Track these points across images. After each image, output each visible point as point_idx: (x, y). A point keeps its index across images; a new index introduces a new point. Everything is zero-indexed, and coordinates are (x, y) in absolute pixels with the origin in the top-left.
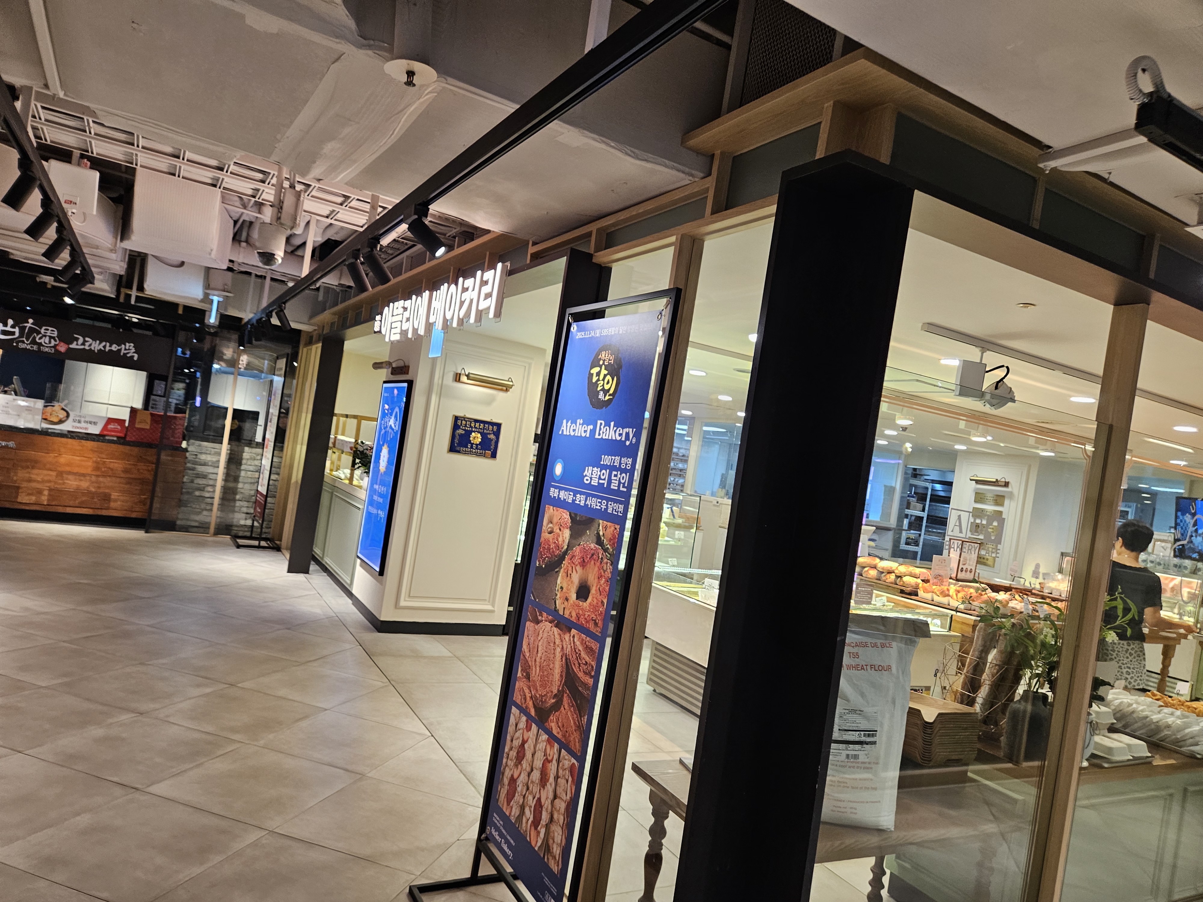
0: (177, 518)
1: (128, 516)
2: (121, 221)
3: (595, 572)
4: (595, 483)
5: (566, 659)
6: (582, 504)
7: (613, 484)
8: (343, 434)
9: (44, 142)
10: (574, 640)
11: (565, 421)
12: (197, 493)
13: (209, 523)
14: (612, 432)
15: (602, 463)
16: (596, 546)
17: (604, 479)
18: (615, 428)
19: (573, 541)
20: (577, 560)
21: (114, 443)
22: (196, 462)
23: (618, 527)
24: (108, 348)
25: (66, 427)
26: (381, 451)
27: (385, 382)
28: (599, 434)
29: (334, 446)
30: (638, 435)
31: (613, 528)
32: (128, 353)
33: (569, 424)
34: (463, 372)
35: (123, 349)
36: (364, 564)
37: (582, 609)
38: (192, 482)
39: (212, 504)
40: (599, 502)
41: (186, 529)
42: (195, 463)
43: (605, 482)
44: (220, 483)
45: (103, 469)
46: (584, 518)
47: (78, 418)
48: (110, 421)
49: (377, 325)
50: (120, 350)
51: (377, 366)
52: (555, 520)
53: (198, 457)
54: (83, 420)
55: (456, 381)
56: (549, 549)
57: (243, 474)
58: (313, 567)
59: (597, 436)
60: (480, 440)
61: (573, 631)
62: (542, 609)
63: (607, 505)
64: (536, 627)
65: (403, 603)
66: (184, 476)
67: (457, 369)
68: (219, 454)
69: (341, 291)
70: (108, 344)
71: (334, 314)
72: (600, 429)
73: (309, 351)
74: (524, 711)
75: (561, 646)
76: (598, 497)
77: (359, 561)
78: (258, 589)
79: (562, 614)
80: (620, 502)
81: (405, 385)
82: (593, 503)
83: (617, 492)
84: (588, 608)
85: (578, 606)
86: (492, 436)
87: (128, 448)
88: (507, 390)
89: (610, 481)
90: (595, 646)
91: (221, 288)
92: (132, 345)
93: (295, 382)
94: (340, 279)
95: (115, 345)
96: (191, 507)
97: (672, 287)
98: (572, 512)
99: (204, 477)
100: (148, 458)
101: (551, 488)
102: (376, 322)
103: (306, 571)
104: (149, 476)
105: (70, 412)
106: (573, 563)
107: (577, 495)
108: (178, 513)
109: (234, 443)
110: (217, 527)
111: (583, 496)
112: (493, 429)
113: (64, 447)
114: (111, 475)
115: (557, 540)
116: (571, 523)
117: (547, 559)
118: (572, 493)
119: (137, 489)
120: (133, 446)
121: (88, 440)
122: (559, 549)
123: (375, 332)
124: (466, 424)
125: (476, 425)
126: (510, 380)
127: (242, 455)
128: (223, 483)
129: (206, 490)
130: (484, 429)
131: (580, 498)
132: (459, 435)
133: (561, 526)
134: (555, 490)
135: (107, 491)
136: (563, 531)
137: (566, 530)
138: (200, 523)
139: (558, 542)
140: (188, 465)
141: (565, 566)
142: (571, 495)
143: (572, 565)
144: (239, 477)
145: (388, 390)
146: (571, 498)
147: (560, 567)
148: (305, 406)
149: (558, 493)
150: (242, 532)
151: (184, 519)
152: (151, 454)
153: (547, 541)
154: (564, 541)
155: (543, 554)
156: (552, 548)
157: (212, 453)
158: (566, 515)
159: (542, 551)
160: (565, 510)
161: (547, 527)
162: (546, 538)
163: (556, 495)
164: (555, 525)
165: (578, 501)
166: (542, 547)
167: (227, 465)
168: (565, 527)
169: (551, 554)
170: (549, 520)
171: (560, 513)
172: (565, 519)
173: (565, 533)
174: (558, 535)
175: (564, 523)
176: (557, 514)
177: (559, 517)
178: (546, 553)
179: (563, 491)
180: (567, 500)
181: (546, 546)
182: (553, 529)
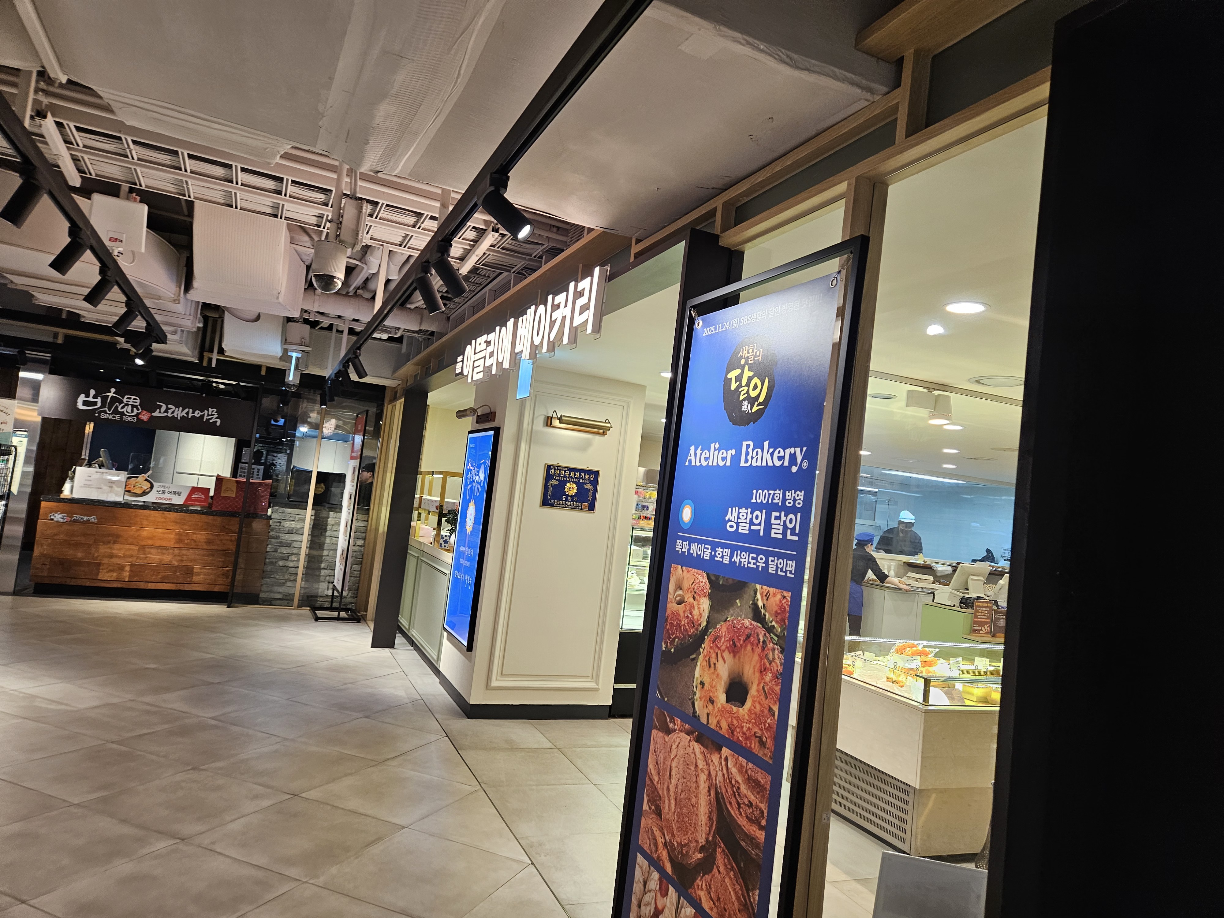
0: (261, 590)
1: (211, 590)
2: (185, 269)
3: (753, 663)
4: (744, 529)
5: (717, 793)
6: (726, 561)
7: (773, 531)
8: (430, 494)
9: (88, 176)
10: (727, 765)
11: (692, 448)
12: (281, 563)
13: (293, 595)
14: (767, 456)
15: (754, 501)
16: (752, 622)
17: (760, 524)
18: (771, 450)
19: (717, 615)
20: (723, 643)
21: (197, 513)
22: (280, 529)
23: (788, 595)
24: (190, 415)
25: (150, 498)
26: (467, 509)
27: (470, 432)
28: (746, 461)
29: (420, 506)
30: (811, 456)
31: (779, 597)
32: (211, 419)
33: (699, 451)
34: (555, 415)
35: (206, 415)
36: (451, 638)
37: (738, 718)
38: (276, 551)
39: (296, 574)
40: (753, 558)
41: (269, 602)
42: (279, 531)
43: (762, 528)
44: (304, 551)
45: (186, 541)
46: (730, 582)
47: (161, 489)
48: (194, 490)
49: (459, 366)
50: (203, 416)
51: (460, 414)
52: (686, 585)
53: (282, 524)
54: (167, 490)
55: (547, 425)
56: (679, 626)
57: (327, 540)
58: (399, 640)
59: (742, 464)
60: (575, 491)
61: (725, 751)
62: (675, 712)
63: (766, 563)
64: (667, 739)
65: (494, 683)
66: (267, 545)
67: (548, 413)
68: (303, 520)
69: (424, 339)
70: (191, 410)
71: (417, 364)
72: (747, 453)
73: (394, 407)
74: (655, 863)
75: (706, 772)
76: (751, 550)
77: (445, 634)
78: (337, 669)
79: (705, 723)
80: (790, 558)
81: (492, 433)
82: (744, 559)
83: (783, 542)
84: (747, 717)
85: (730, 712)
86: (588, 486)
87: (211, 517)
88: (604, 434)
89: (768, 526)
90: (764, 779)
91: (299, 341)
92: (215, 410)
93: (380, 440)
94: (421, 324)
95: (197, 411)
96: (274, 578)
97: (848, 238)
98: (711, 573)
99: (289, 545)
100: (230, 527)
101: (678, 541)
102: (457, 364)
103: (392, 646)
104: (232, 547)
105: (154, 483)
106: (718, 648)
107: (717, 549)
108: (262, 585)
109: (319, 508)
110: (301, 598)
111: (726, 550)
112: (589, 478)
113: (146, 519)
114: (194, 547)
115: (691, 614)
116: (710, 589)
117: (677, 640)
118: (709, 547)
119: (220, 561)
120: (216, 515)
121: (171, 511)
122: (694, 626)
123: (457, 375)
124: (560, 474)
125: (570, 474)
126: (607, 421)
127: (327, 521)
128: (307, 552)
129: (290, 559)
130: (580, 478)
131: (722, 552)
132: (552, 486)
133: (695, 593)
134: (684, 543)
135: (190, 564)
136: (699, 601)
137: (703, 598)
138: (284, 595)
139: (693, 617)
140: (272, 533)
141: (705, 650)
142: (708, 549)
143: (717, 650)
144: (324, 543)
145: (474, 440)
146: (709, 554)
147: (698, 652)
148: (390, 465)
149: (688, 547)
150: (327, 603)
151: (267, 591)
152: (234, 524)
153: (675, 614)
154: (701, 615)
155: (670, 633)
156: (684, 625)
157: (296, 520)
158: (703, 577)
159: (669, 628)
160: (701, 571)
161: (674, 594)
162: (674, 610)
163: (685, 550)
164: (686, 591)
165: (720, 558)
166: (669, 623)
167: (312, 532)
168: (702, 595)
169: (682, 634)
170: (677, 585)
171: (693, 576)
172: (700, 583)
173: (702, 603)
174: (692, 607)
175: (701, 590)
176: (688, 576)
177: (693, 580)
178: (675, 631)
179: (697, 544)
180: (702, 557)
181: (675, 622)
182: (684, 598)
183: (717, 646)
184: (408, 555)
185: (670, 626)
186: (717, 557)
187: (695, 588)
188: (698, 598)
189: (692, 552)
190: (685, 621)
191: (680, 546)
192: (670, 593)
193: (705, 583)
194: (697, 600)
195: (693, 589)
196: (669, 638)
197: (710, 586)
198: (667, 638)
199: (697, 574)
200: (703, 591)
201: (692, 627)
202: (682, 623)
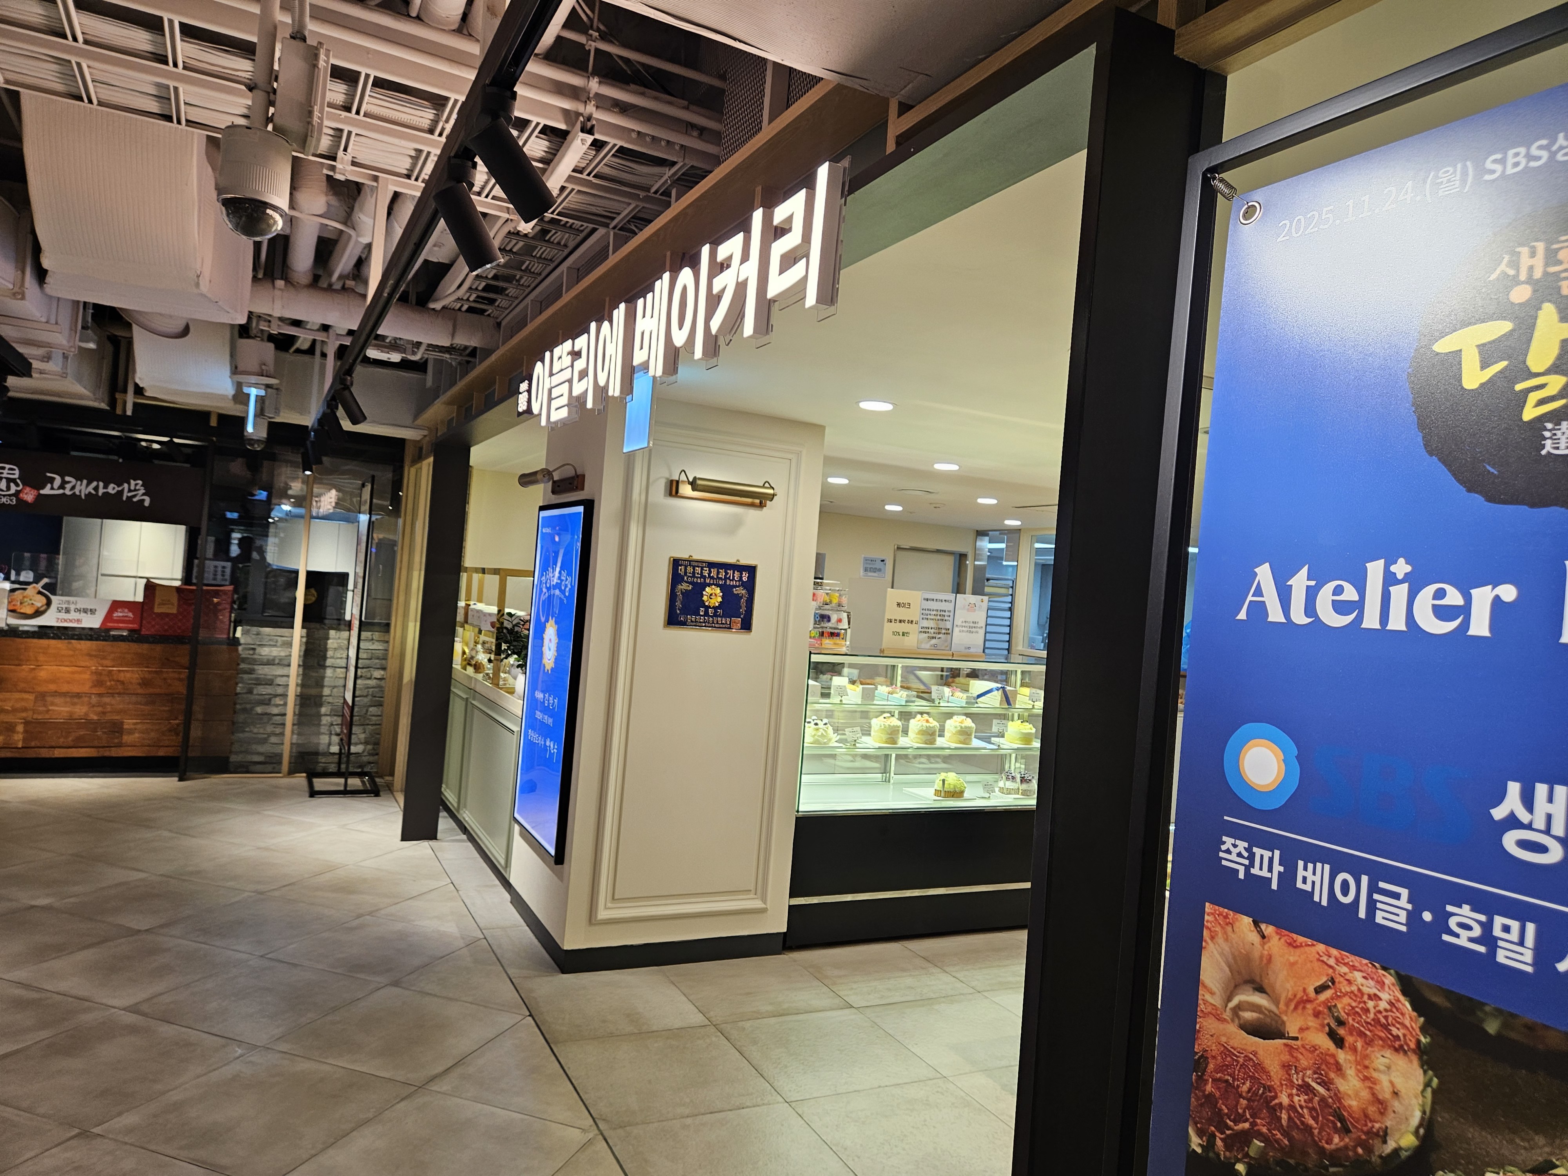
0: (231, 752)
1: (152, 754)
8: (481, 600)
11: (1260, 570)
12: (259, 710)
13: (280, 755)
19: (1481, 1134)
21: (123, 641)
22: (255, 660)
24: (101, 491)
25: (47, 620)
26: (543, 629)
27: (542, 508)
29: (466, 621)
32: (135, 496)
33: (1300, 582)
34: (683, 477)
35: (126, 490)
36: (527, 836)
38: (250, 692)
39: (284, 724)
41: (245, 768)
42: (254, 662)
44: (292, 691)
45: (108, 683)
46: (1552, 1039)
47: (64, 606)
48: (117, 605)
49: (523, 398)
50: (121, 493)
51: (527, 481)
52: (1284, 984)
53: (257, 651)
54: (72, 607)
55: (671, 495)
56: (1266, 1103)
57: (329, 672)
58: (444, 824)
60: (720, 599)
65: (603, 914)
66: (237, 684)
67: (671, 476)
68: (290, 645)
69: (460, 364)
70: (101, 484)
71: (450, 403)
73: (418, 471)
77: (517, 827)
81: (580, 509)
86: (740, 591)
87: (146, 646)
88: (762, 506)
91: (259, 370)
92: (140, 482)
93: (401, 519)
94: (454, 336)
95: (112, 485)
96: (250, 732)
98: (1423, 978)
99: (270, 682)
100: (177, 659)
101: (1224, 838)
102: (520, 396)
103: (432, 835)
104: (182, 689)
105: (52, 597)
107: (1449, 908)
108: (232, 743)
109: (313, 625)
110: (293, 761)
111: (1515, 925)
112: (741, 577)
113: (44, 653)
114: (122, 691)
115: (1323, 1084)
116: (1423, 1029)
117: (1258, 1144)
118: (1403, 891)
119: (164, 711)
120: (153, 642)
121: (81, 639)
122: (1346, 1130)
123: (520, 414)
124: (694, 573)
125: (710, 572)
126: (767, 485)
127: (326, 644)
128: (298, 691)
129: (273, 702)
130: (726, 578)
131: (1487, 927)
132: (682, 593)
133: (1341, 1023)
134: (1255, 849)
135: (117, 718)
136: (1366, 1057)
137: (1388, 1053)
138: (266, 757)
139: (1338, 1096)
140: (242, 666)
142: (1397, 896)
144: (323, 677)
145: (548, 521)
146: (1403, 914)
148: (417, 559)
149: (1278, 868)
150: (333, 765)
151: (241, 752)
152: (182, 654)
153: (1241, 1060)
154: (1382, 1106)
155: (1220, 1110)
156: (1292, 1107)
157: (278, 644)
158: (1382, 984)
159: (1218, 1094)
160: (1365, 961)
161: (1229, 999)
162: (1231, 1043)
163: (1265, 873)
164: (1292, 1006)
165: (1471, 940)
166: (1215, 1080)
167: (304, 661)
168: (1381, 1038)
169: (1285, 1134)
170: (1239, 973)
171: (1320, 963)
172: (1365, 998)
173: (1382, 1068)
174: (1327, 1064)
175: (1369, 1020)
176: (1292, 959)
177: (1324, 979)
178: (1244, 1112)
179: (1327, 867)
180: (1362, 914)
181: (1244, 1084)
182: (1283, 1023)
184: (452, 695)
185: (1218, 1088)
186: (1457, 936)
187: (1335, 1006)
188: (1359, 1045)
189: (1308, 887)
190: (1296, 1099)
191: (1239, 855)
192: (1205, 987)
193: (1391, 1003)
194: (1354, 1049)
195: (1330, 1008)
196: (1222, 1127)
197: (1422, 1019)
198: (1210, 1121)
199: (1345, 964)
200: (1386, 1027)
201: (1336, 1130)
202: (1284, 1099)
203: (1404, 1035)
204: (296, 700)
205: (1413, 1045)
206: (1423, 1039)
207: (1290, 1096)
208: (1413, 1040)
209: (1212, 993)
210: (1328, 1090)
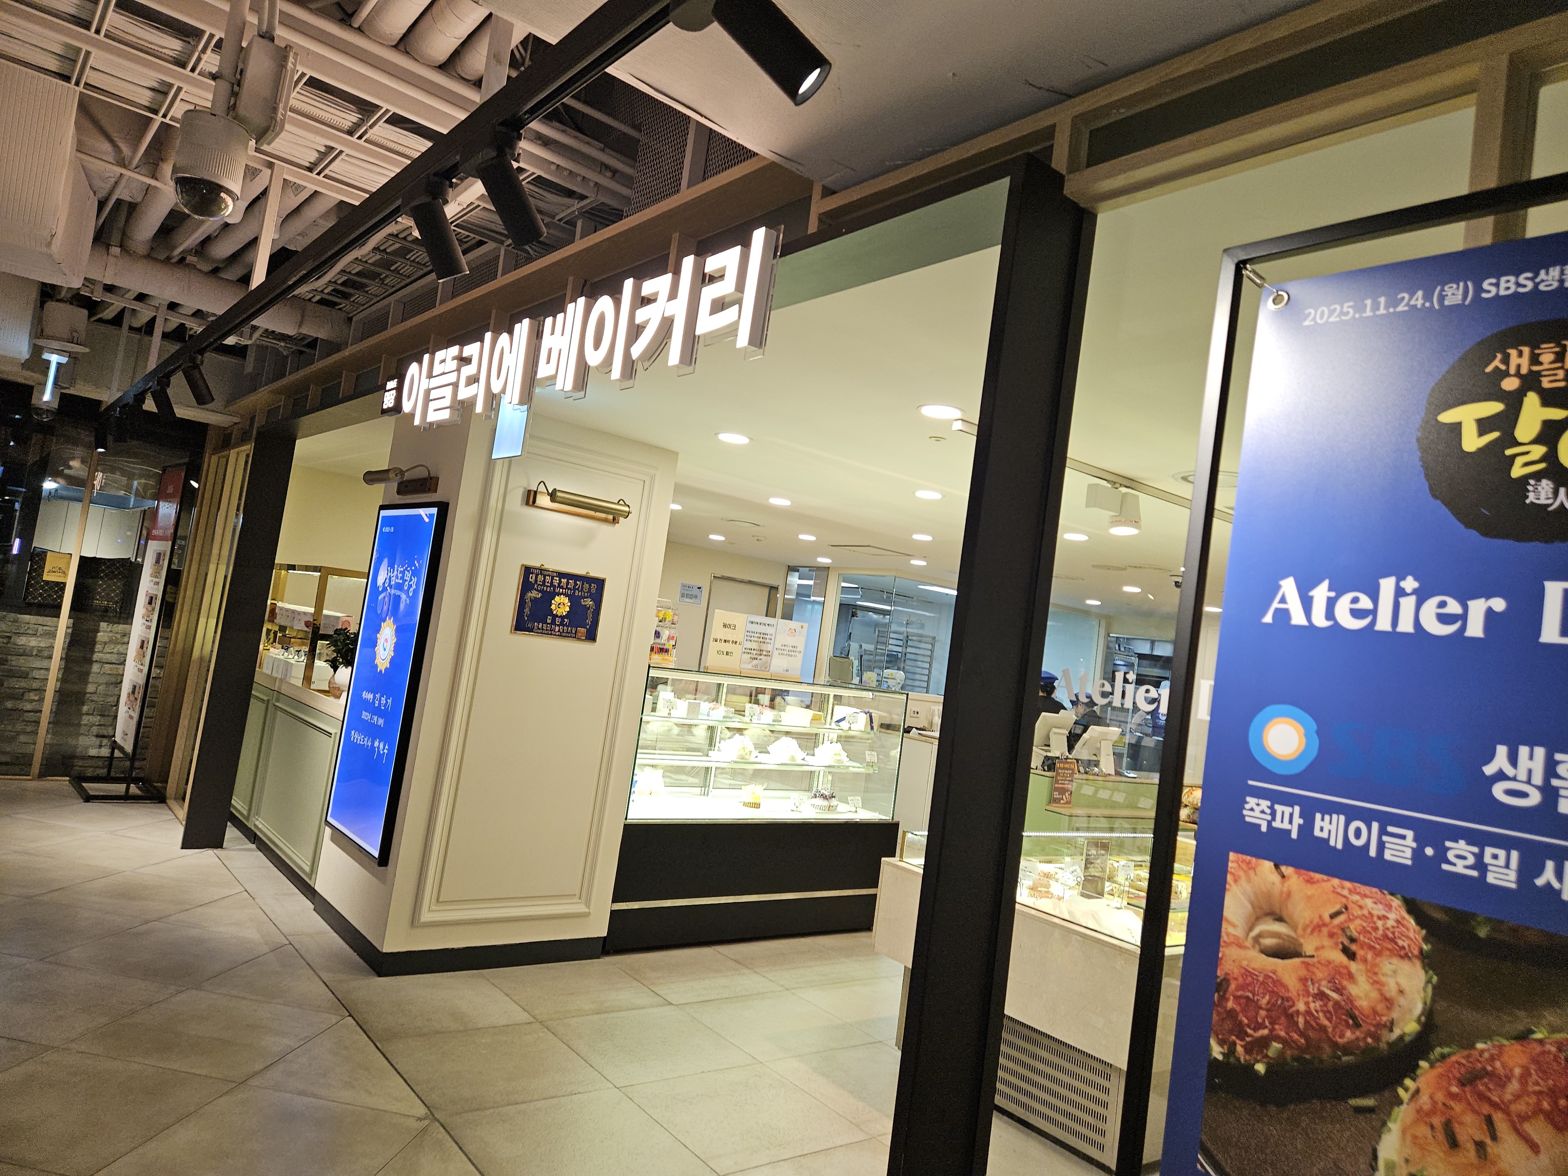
6: (1502, 879)
12: (9, 704)
13: (31, 756)
19: (1473, 1016)
20: (1518, 1096)
22: (9, 649)
27: (383, 508)
29: (274, 622)
33: (1322, 593)
34: (542, 490)
38: (1, 684)
39: (37, 723)
42: (7, 652)
44: (52, 685)
46: (1531, 937)
49: (389, 397)
51: (373, 477)
53: (12, 640)
55: (529, 503)
57: (95, 668)
58: (231, 833)
59: (1552, 638)
60: (567, 609)
65: (426, 917)
67: (533, 482)
68: (53, 635)
71: (278, 392)
77: (329, 832)
81: (431, 511)
86: (587, 602)
88: (616, 521)
91: (66, 335)
98: (1425, 899)
99: (24, 675)
101: (1248, 799)
102: (386, 393)
103: (217, 843)
106: (1495, 1106)
109: (83, 615)
110: (46, 761)
111: (1502, 853)
112: (588, 589)
115: (1337, 990)
116: (1426, 940)
117: (1276, 1045)
118: (1410, 834)
122: (1357, 1025)
123: (383, 411)
124: (544, 581)
125: (560, 582)
126: (622, 502)
127: (96, 636)
128: (58, 686)
129: (26, 697)
130: (574, 589)
131: (1479, 857)
132: (530, 600)
133: (1353, 940)
134: (1277, 807)
136: (1375, 965)
137: (1395, 961)
138: (11, 756)
139: (1350, 1000)
141: (1424, 1100)
142: (1403, 837)
143: (1486, 1109)
145: (388, 521)
146: (1409, 851)
147: (1387, 1094)
148: (215, 551)
149: (1298, 821)
153: (1261, 979)
154: (1389, 1002)
155: (1241, 1022)
156: (1308, 1012)
157: (38, 634)
158: (1389, 907)
159: (1238, 1009)
160: (1374, 890)
161: (1251, 929)
162: (1252, 966)
163: (1286, 826)
164: (1309, 930)
165: (1467, 867)
166: (1236, 998)
167: (67, 654)
168: (1389, 950)
169: (1302, 1034)
170: (1261, 908)
171: (1335, 895)
172: (1375, 919)
173: (1389, 973)
174: (1340, 974)
175: (1378, 936)
176: (1309, 893)
177: (1337, 907)
178: (1264, 1021)
179: (1342, 818)
180: (1373, 852)
181: (1263, 998)
182: (1301, 945)
183: (1482, 1097)
185: (1239, 1004)
186: (1454, 865)
187: (1348, 927)
188: (1369, 956)
189: (1325, 835)
190: (1312, 1005)
191: (1263, 812)
192: (1228, 922)
193: (1398, 921)
194: (1365, 960)
195: (1343, 930)
196: (1242, 1035)
197: (1424, 932)
198: (1231, 1032)
199: (1358, 893)
200: (1393, 941)
201: (1348, 1026)
202: (1301, 1006)
203: (1409, 946)
204: (54, 695)
205: (1416, 952)
206: (1425, 947)
207: (1307, 1004)
208: (1417, 948)
209: (1234, 926)
210: (1341, 995)
